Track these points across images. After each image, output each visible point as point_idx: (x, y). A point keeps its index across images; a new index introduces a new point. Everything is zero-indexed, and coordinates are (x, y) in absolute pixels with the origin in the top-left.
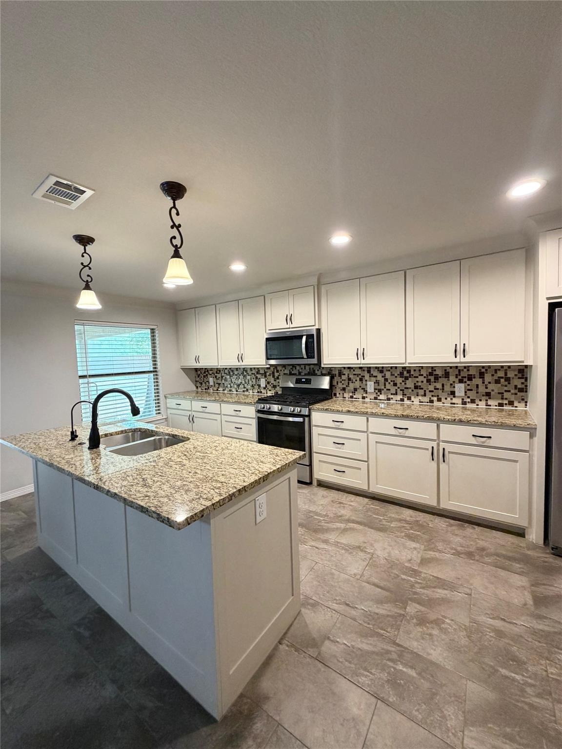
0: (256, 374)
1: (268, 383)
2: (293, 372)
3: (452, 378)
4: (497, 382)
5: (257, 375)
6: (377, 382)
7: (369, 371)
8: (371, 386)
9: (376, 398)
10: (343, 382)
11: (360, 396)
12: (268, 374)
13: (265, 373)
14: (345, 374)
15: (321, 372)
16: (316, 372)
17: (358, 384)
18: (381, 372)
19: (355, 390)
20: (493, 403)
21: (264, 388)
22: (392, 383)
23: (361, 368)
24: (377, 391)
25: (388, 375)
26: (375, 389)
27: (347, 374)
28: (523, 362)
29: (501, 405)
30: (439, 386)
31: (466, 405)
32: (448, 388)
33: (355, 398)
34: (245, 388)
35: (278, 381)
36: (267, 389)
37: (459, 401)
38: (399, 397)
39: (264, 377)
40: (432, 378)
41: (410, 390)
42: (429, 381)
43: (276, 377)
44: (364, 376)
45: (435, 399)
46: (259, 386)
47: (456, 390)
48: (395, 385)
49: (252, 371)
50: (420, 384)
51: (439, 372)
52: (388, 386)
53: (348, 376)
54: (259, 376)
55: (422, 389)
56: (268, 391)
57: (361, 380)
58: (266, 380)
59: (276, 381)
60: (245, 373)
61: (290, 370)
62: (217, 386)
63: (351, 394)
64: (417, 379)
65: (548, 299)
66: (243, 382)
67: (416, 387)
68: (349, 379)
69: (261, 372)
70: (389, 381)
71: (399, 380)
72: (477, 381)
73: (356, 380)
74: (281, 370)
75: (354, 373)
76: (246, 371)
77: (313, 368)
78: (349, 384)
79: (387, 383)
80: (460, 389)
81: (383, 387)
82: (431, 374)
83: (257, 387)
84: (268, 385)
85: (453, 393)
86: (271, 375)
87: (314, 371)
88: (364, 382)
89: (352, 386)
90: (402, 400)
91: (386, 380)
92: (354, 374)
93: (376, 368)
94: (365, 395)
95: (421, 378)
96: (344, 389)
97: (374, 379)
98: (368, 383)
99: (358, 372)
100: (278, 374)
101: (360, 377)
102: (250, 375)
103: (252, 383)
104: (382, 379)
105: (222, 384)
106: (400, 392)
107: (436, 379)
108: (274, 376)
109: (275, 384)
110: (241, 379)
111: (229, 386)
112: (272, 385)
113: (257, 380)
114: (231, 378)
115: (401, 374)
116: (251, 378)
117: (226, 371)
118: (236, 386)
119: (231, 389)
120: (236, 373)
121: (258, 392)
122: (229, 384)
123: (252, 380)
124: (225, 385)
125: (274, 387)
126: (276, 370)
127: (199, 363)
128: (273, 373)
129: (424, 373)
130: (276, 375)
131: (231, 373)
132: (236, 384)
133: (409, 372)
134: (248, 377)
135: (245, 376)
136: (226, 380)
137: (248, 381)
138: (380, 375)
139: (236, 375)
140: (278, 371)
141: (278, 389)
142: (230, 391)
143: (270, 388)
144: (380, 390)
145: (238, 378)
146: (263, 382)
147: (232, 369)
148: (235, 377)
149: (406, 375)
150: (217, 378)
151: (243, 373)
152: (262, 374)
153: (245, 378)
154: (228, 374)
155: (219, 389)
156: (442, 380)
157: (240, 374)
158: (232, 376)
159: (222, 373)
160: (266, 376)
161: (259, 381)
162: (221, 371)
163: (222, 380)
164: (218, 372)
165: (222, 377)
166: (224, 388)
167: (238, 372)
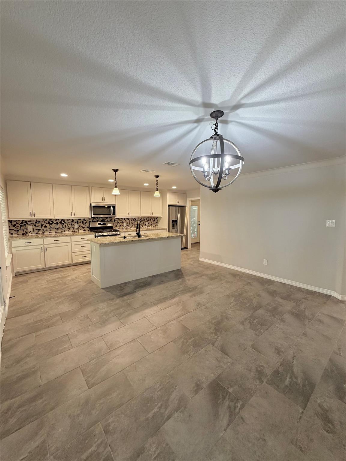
4: (153, 221)
5: (72, 223)
6: (127, 223)
7: (125, 220)
8: (125, 224)
9: (127, 228)
11: (122, 228)
13: (78, 221)
14: (116, 221)
16: (105, 220)
17: (121, 224)
18: (128, 219)
19: (120, 226)
20: (153, 226)
21: (77, 229)
23: (122, 218)
25: (130, 220)
28: (160, 216)
29: (154, 226)
30: (143, 223)
32: (144, 223)
35: (85, 225)
37: (146, 226)
40: (141, 221)
43: (84, 223)
45: (142, 226)
46: (74, 228)
48: (132, 223)
51: (143, 219)
52: (130, 224)
54: (73, 223)
56: (79, 230)
57: (122, 222)
58: (78, 225)
60: (63, 222)
62: (36, 231)
63: (119, 228)
64: (138, 221)
65: (169, 204)
66: (61, 227)
68: (118, 222)
69: (74, 221)
71: (133, 222)
72: (150, 221)
74: (87, 220)
76: (64, 221)
80: (147, 223)
82: (141, 220)
83: (72, 229)
84: (79, 227)
85: (145, 224)
86: (82, 223)
87: (104, 220)
88: (123, 223)
89: (119, 225)
90: (134, 228)
91: (130, 222)
93: (127, 218)
94: (123, 227)
96: (116, 226)
98: (124, 223)
99: (121, 220)
100: (86, 222)
102: (67, 223)
103: (69, 227)
104: (129, 222)
105: (42, 229)
106: (133, 225)
107: (142, 221)
108: (83, 223)
109: (84, 226)
110: (60, 225)
111: (49, 230)
112: (82, 227)
113: (72, 225)
114: (51, 225)
115: (134, 220)
116: (67, 225)
117: (46, 222)
118: (55, 230)
119: (51, 231)
120: (55, 222)
121: (73, 231)
122: (49, 229)
123: (68, 226)
124: (45, 230)
125: (83, 228)
126: (84, 220)
127: (34, 216)
128: (83, 221)
129: (139, 219)
130: (84, 222)
131: (51, 223)
132: (55, 229)
133: (136, 219)
134: (65, 224)
135: (63, 224)
136: (46, 227)
137: (66, 226)
138: (128, 221)
139: (55, 223)
140: (85, 221)
141: (85, 229)
142: (50, 233)
143: (81, 228)
144: (128, 225)
145: (57, 225)
146: (76, 226)
147: (51, 220)
148: (54, 225)
149: (135, 220)
150: (37, 226)
151: (61, 222)
152: (75, 222)
153: (63, 225)
154: (48, 223)
155: (38, 233)
156: (143, 221)
157: (59, 223)
158: (51, 224)
159: (41, 223)
160: (78, 223)
161: (74, 226)
162: (41, 222)
163: (41, 227)
164: (38, 222)
165: (42, 225)
166: (44, 232)
167: (57, 222)
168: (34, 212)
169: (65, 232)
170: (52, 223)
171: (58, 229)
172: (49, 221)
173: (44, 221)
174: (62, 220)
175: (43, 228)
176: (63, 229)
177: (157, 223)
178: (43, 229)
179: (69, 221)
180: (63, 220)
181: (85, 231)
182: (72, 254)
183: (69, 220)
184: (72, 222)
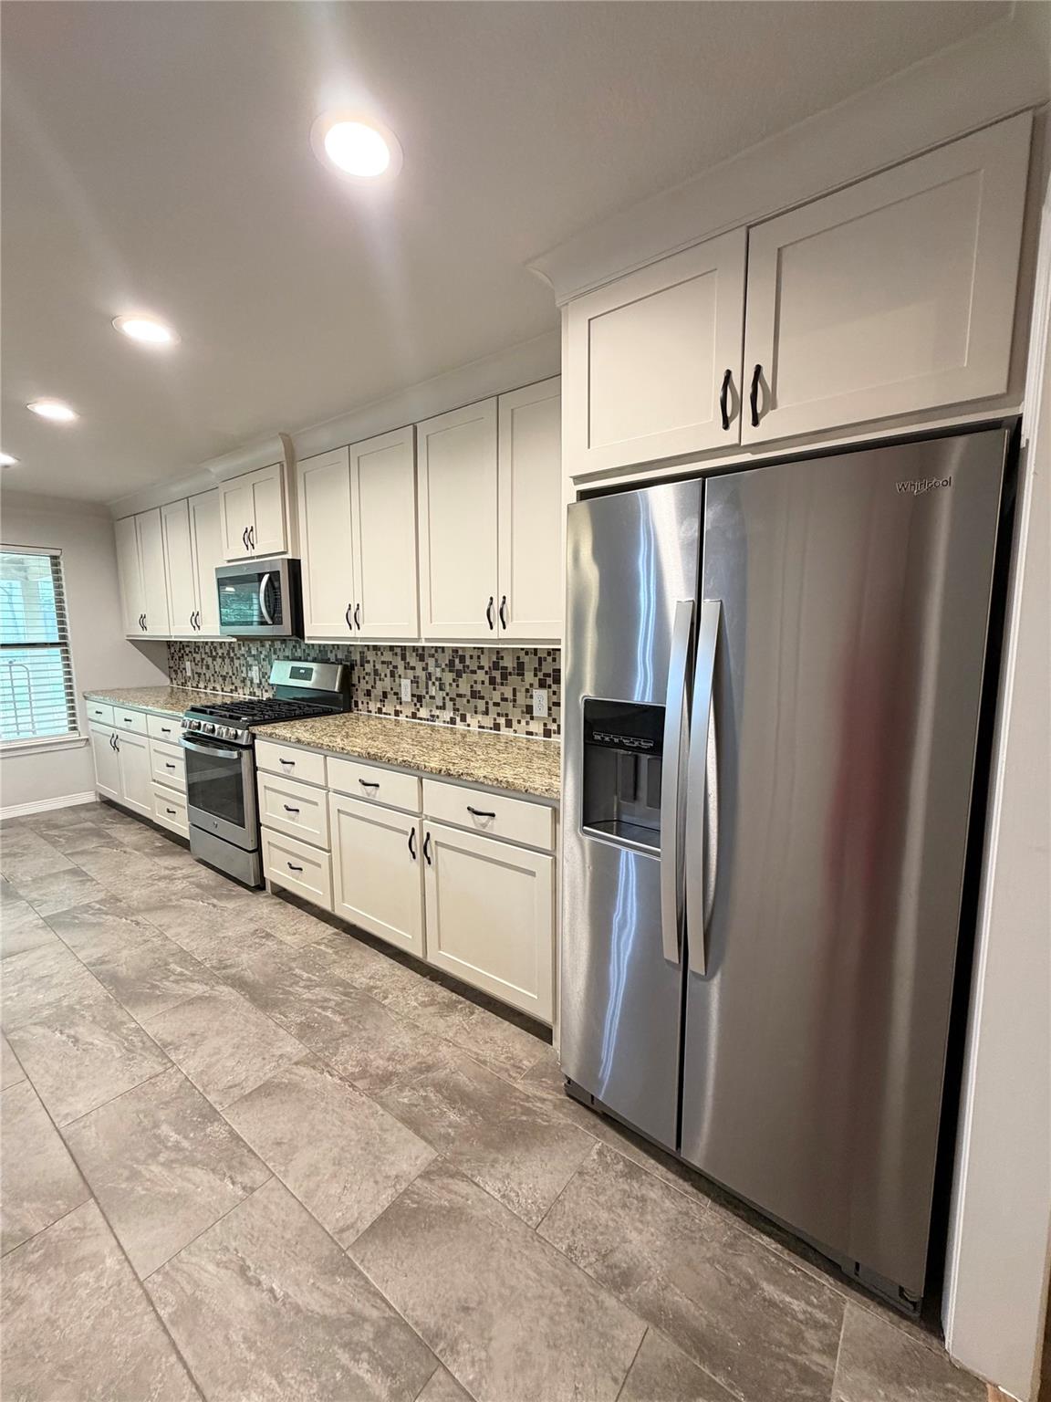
0: (246, 656)
1: (264, 675)
3: (529, 677)
5: (248, 659)
6: (415, 681)
7: (404, 658)
8: (406, 688)
9: (414, 716)
10: (367, 677)
11: (392, 710)
12: (262, 656)
13: (259, 654)
14: (368, 662)
15: (336, 656)
17: (388, 683)
18: (422, 658)
19: (385, 695)
21: (259, 686)
22: (437, 683)
23: (391, 648)
24: (415, 699)
25: (431, 662)
26: (413, 695)
27: (371, 662)
30: (508, 692)
31: (550, 737)
32: (521, 697)
33: (385, 714)
34: (232, 684)
36: (262, 687)
37: (539, 728)
39: (257, 662)
40: (497, 674)
41: (465, 700)
42: (492, 681)
44: (396, 667)
45: (502, 721)
46: (252, 680)
47: (535, 702)
48: (442, 687)
49: (241, 648)
50: (478, 687)
51: (508, 663)
52: (431, 690)
53: (374, 666)
54: (250, 660)
55: (482, 698)
56: (264, 691)
57: (392, 675)
58: (260, 670)
60: (232, 654)
62: (196, 677)
63: (379, 705)
64: (475, 677)
66: (231, 672)
67: (475, 695)
68: (376, 672)
69: (252, 653)
70: (433, 680)
71: (448, 677)
73: (386, 676)
75: (383, 659)
76: (233, 650)
78: (375, 683)
79: (430, 683)
80: (540, 701)
81: (424, 693)
82: (496, 666)
83: (248, 683)
84: (263, 680)
85: (529, 709)
86: (267, 659)
88: (397, 679)
89: (379, 687)
90: (453, 721)
91: (429, 676)
92: (383, 663)
93: (414, 648)
94: (398, 708)
95: (481, 676)
96: (369, 693)
97: (410, 673)
98: (403, 682)
99: (388, 657)
101: (391, 668)
102: (239, 659)
103: (243, 675)
104: (422, 675)
106: (449, 704)
107: (504, 677)
115: (451, 664)
129: (485, 662)
133: (462, 659)
135: (233, 660)
137: (237, 669)
138: (419, 665)
144: (420, 698)
145: (223, 663)
146: (256, 674)
149: (458, 666)
151: (229, 654)
152: (255, 657)
153: (232, 664)
156: (513, 679)
157: (225, 654)
161: (252, 671)
167: (222, 651)
169: (237, 695)
176: (234, 679)
179: (243, 650)
184: (248, 654)
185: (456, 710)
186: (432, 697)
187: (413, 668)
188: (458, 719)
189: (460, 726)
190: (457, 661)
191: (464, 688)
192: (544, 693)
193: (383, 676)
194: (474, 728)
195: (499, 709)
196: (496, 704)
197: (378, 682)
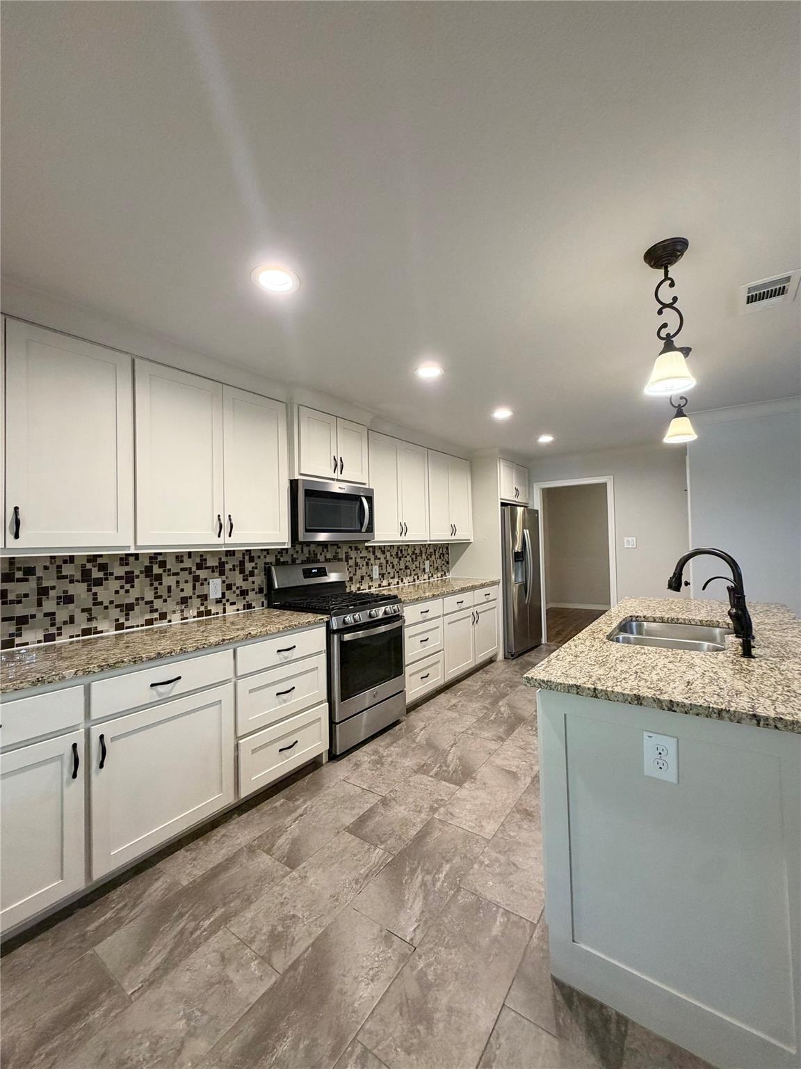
0: (194, 569)
1: (229, 587)
2: (282, 560)
3: (424, 556)
4: (440, 557)
5: (198, 572)
6: (381, 566)
7: (374, 553)
8: (376, 571)
9: (379, 586)
11: (367, 586)
12: (228, 567)
13: (222, 564)
14: (351, 558)
15: (325, 557)
16: (319, 557)
17: (364, 570)
18: (383, 552)
19: (362, 578)
20: (439, 575)
21: (218, 601)
22: (391, 565)
25: (388, 555)
26: (380, 574)
27: (354, 558)
28: (469, 540)
29: (442, 576)
30: (418, 564)
31: (430, 579)
32: (422, 566)
33: (363, 590)
34: (153, 611)
35: (251, 579)
36: (224, 601)
37: (426, 577)
38: (396, 580)
39: (217, 574)
40: (414, 556)
41: (402, 571)
42: (412, 560)
43: (247, 573)
44: (369, 559)
45: (416, 577)
46: (204, 598)
48: (393, 567)
49: (182, 561)
51: (417, 551)
52: (389, 569)
53: (356, 560)
54: (202, 574)
55: (409, 569)
56: (228, 604)
57: (367, 564)
58: (224, 582)
59: (247, 580)
60: (156, 570)
61: (276, 556)
63: (358, 586)
64: (406, 559)
65: (501, 499)
66: (149, 596)
67: (406, 568)
68: (357, 564)
69: (208, 564)
71: (396, 561)
72: (433, 557)
73: (363, 566)
74: (259, 557)
75: (361, 555)
76: (163, 564)
77: (314, 551)
79: (388, 565)
80: (427, 565)
81: (385, 571)
82: (413, 553)
83: (196, 602)
84: (227, 593)
85: (424, 570)
86: (237, 569)
87: (316, 555)
88: (370, 567)
89: (359, 574)
90: (398, 583)
91: (387, 562)
92: (361, 558)
94: (370, 584)
95: (409, 558)
96: (351, 579)
97: (378, 561)
99: (364, 553)
100: (253, 564)
101: (366, 560)
102: (175, 574)
103: (183, 595)
104: (383, 561)
105: (40, 616)
106: (396, 575)
107: (416, 557)
108: (242, 571)
109: (245, 586)
110: (142, 588)
111: (81, 619)
112: (238, 592)
113: (198, 584)
114: (94, 589)
115: (397, 554)
116: (178, 582)
117: (67, 570)
118: (115, 613)
119: (94, 624)
120: (120, 571)
121: (200, 614)
122: (83, 611)
123: (181, 587)
124: (62, 615)
125: (244, 593)
126: (247, 558)
127: (17, 536)
128: (242, 563)
129: (410, 551)
130: (249, 566)
131: (96, 574)
132: (117, 606)
133: (401, 551)
134: (168, 581)
135: (159, 578)
136: (68, 599)
137: (169, 588)
138: (382, 557)
139: (117, 578)
140: (252, 559)
141: (252, 595)
142: (86, 632)
143: (233, 598)
144: (383, 575)
145: (127, 586)
146: (215, 588)
147: (100, 561)
148: (114, 585)
149: (400, 555)
150: (11, 597)
151: (148, 571)
152: (213, 569)
153: (156, 584)
154: (78, 576)
155: (18, 640)
156: (419, 558)
157: (137, 573)
158: (98, 582)
159: (40, 579)
160: (222, 573)
161: (205, 586)
162: (39, 573)
163: (40, 604)
164: (19, 575)
165: (43, 592)
166: (53, 630)
167: (127, 569)
168: (16, 509)
169: (165, 623)
170: (101, 575)
171: (130, 608)
172: (89, 566)
173: (59, 567)
174: (153, 557)
175: (49, 606)
176: (158, 604)
177: (448, 563)
178: (46, 615)
179: (187, 563)
180: (160, 558)
181: (249, 606)
182: (237, 747)
183: (185, 558)
184: (199, 567)
185: (399, 577)
186: (389, 573)
187: (379, 559)
188: (400, 581)
189: (401, 585)
190: (399, 552)
191: (402, 566)
192: (428, 561)
193: (361, 566)
194: (407, 584)
195: (415, 572)
196: (414, 570)
197: (357, 570)
